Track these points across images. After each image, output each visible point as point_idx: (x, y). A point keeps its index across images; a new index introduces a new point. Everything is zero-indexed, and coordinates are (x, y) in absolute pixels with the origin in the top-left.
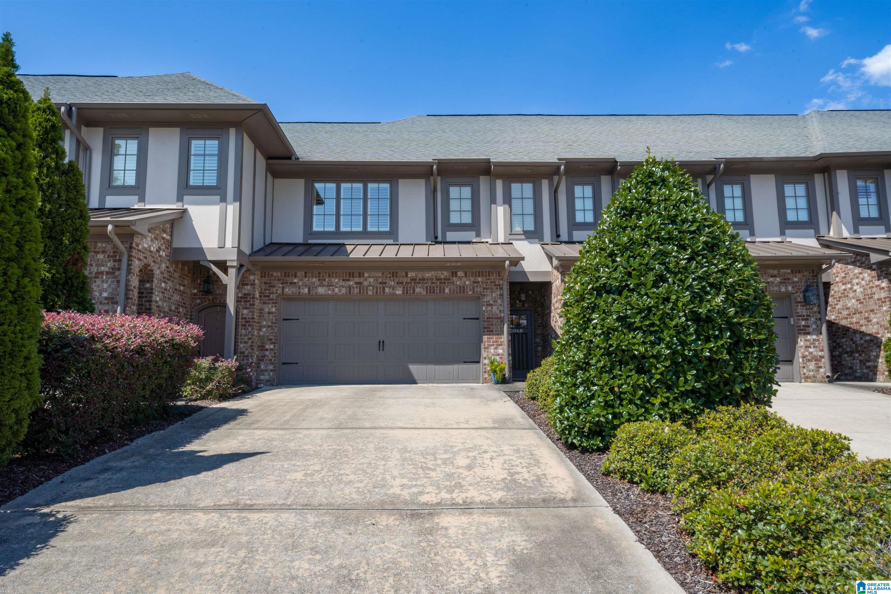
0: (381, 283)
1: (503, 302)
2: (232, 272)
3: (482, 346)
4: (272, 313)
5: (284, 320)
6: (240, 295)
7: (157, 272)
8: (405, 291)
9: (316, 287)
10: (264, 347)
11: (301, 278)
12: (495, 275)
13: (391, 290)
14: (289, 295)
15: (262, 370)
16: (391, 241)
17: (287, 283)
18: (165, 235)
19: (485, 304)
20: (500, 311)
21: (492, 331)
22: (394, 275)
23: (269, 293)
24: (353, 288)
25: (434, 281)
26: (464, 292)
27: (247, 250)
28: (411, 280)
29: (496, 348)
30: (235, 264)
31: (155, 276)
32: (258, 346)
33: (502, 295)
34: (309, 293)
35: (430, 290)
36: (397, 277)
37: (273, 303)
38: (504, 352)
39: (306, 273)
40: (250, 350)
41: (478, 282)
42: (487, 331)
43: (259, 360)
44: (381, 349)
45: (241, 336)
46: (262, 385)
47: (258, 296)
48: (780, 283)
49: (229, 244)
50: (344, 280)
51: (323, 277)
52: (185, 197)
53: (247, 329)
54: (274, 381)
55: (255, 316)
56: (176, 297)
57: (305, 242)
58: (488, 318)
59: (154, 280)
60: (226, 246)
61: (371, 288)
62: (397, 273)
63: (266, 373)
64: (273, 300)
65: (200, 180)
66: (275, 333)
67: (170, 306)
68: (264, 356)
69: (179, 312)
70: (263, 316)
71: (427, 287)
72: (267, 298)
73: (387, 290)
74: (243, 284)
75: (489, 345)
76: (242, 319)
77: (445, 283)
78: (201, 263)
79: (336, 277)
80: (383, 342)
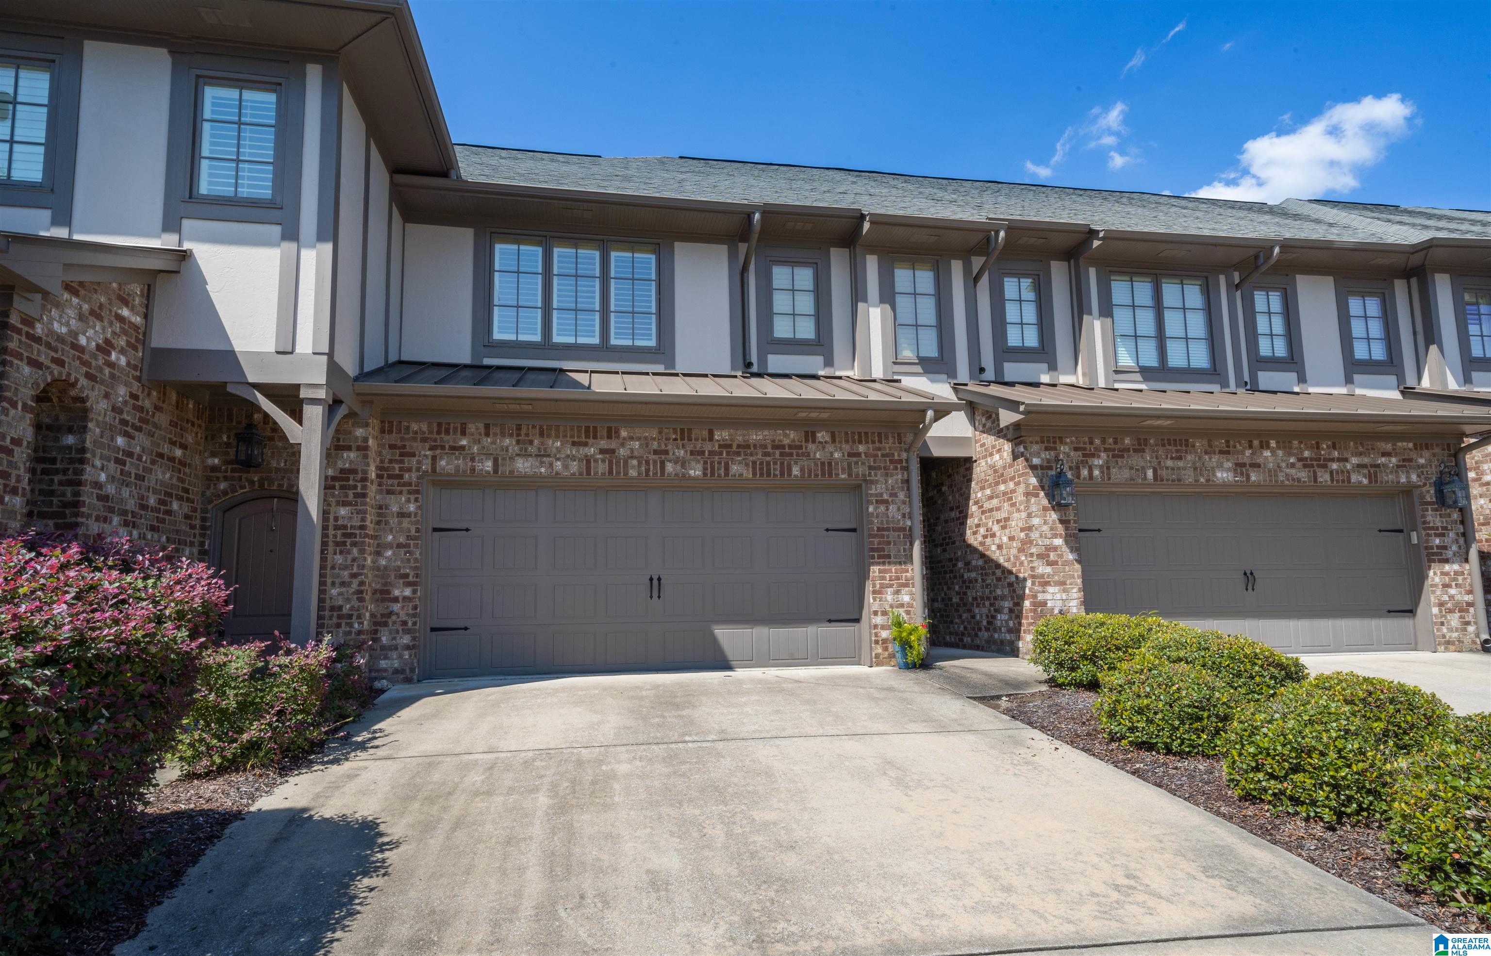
0: (656, 452)
1: (909, 496)
2: (314, 414)
3: (869, 587)
4: (409, 515)
5: (435, 530)
6: (330, 472)
7: (99, 406)
8: (709, 470)
9: (512, 458)
10: (388, 592)
11: (477, 437)
12: (891, 440)
13: (679, 467)
14: (448, 475)
15: (383, 648)
16: (660, 368)
17: (443, 448)
18: (125, 312)
19: (874, 499)
20: (904, 516)
21: (889, 557)
22: (685, 435)
23: (401, 469)
24: (596, 461)
25: (770, 450)
26: (830, 475)
27: (349, 365)
28: (720, 446)
29: (897, 592)
30: (322, 394)
31: (91, 415)
32: (375, 592)
33: (907, 481)
34: (496, 471)
35: (761, 469)
36: (690, 440)
37: (409, 493)
38: (913, 599)
39: (487, 427)
40: (355, 603)
41: (858, 455)
42: (879, 557)
43: (376, 624)
44: (655, 594)
45: (333, 568)
46: (385, 682)
47: (373, 476)
48: (1398, 466)
49: (305, 344)
50: (574, 444)
51: (527, 435)
52: (186, 224)
53: (349, 552)
54: (412, 670)
55: (368, 523)
56: (162, 475)
57: (478, 363)
58: (879, 529)
59: (90, 425)
60: (298, 350)
61: (635, 462)
62: (690, 430)
63: (394, 655)
64: (410, 484)
65: (228, 185)
66: (416, 560)
67: (142, 498)
68: (390, 614)
69: (169, 512)
70: (387, 523)
71: (754, 463)
72: (396, 482)
73: (669, 467)
74: (338, 448)
75: (883, 586)
76: (336, 528)
77: (791, 455)
78: (230, 389)
79: (557, 437)
80: (659, 579)
